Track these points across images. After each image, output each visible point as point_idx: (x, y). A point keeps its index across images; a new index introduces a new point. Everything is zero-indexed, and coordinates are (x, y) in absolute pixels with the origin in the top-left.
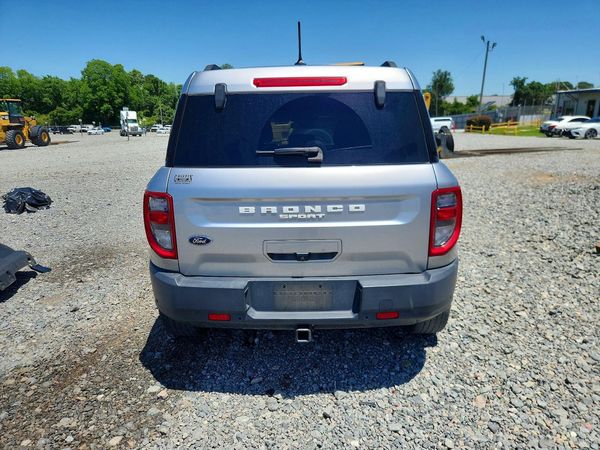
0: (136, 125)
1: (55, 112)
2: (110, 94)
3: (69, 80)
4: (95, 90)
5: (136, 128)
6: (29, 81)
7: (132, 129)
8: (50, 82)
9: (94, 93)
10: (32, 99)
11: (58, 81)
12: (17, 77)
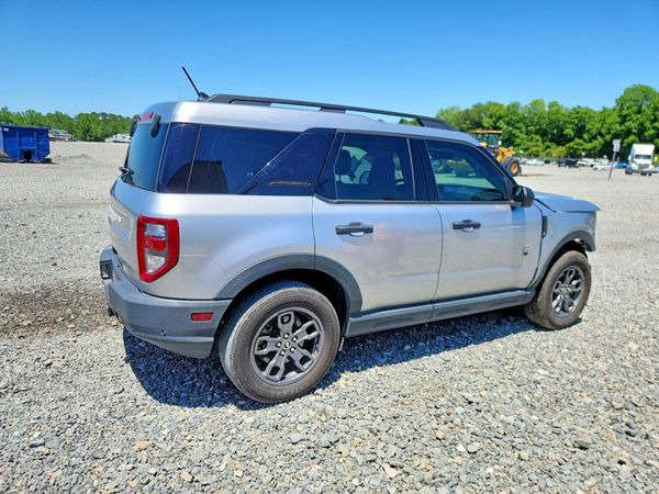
0: (649, 162)
1: (571, 144)
2: (642, 124)
3: (600, 109)
4: (624, 119)
5: (647, 166)
6: (557, 112)
7: (641, 166)
8: (577, 113)
9: (621, 123)
10: (555, 132)
11: (587, 111)
12: (547, 109)
